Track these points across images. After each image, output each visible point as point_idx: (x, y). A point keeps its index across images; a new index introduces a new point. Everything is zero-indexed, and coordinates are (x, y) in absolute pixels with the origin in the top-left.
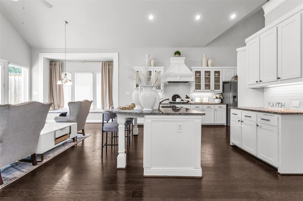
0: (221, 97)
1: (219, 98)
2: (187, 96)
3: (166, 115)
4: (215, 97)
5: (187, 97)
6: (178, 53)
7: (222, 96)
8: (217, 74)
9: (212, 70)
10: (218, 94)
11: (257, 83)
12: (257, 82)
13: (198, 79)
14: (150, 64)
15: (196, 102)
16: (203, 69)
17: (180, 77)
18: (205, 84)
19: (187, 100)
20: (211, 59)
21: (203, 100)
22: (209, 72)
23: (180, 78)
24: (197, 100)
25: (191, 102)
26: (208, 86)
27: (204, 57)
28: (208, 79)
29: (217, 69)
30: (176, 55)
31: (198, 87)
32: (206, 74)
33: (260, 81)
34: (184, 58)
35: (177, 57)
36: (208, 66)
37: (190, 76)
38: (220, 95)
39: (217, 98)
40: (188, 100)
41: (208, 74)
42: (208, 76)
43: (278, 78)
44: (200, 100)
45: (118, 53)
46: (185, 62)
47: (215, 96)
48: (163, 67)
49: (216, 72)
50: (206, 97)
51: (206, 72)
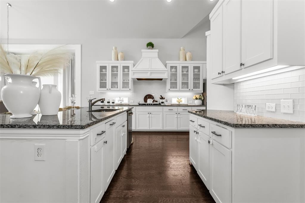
0: (201, 97)
1: (199, 99)
2: (161, 96)
3: (8, 127)
4: (195, 98)
5: (162, 98)
6: (151, 45)
7: (203, 96)
8: (196, 70)
9: (191, 65)
10: (198, 94)
11: (220, 75)
12: (219, 73)
13: (174, 76)
14: (117, 58)
15: (172, 104)
16: (179, 64)
17: (151, 73)
18: (182, 82)
19: (161, 101)
20: (190, 52)
21: (181, 101)
22: (187, 67)
23: (151, 75)
24: (174, 101)
25: (166, 104)
26: (185, 84)
27: (182, 50)
28: (185, 76)
29: (197, 63)
30: (149, 47)
31: (174, 85)
32: (184, 71)
33: (222, 72)
34: (157, 50)
35: (149, 49)
36: (186, 60)
37: (162, 72)
38: (201, 96)
39: (197, 99)
40: (163, 101)
41: (186, 70)
42: (187, 72)
43: (241, 65)
44: (178, 101)
45: (80, 45)
46: (158, 56)
47: (195, 96)
48: (132, 62)
49: (195, 68)
50: (185, 97)
51: (183, 67)
